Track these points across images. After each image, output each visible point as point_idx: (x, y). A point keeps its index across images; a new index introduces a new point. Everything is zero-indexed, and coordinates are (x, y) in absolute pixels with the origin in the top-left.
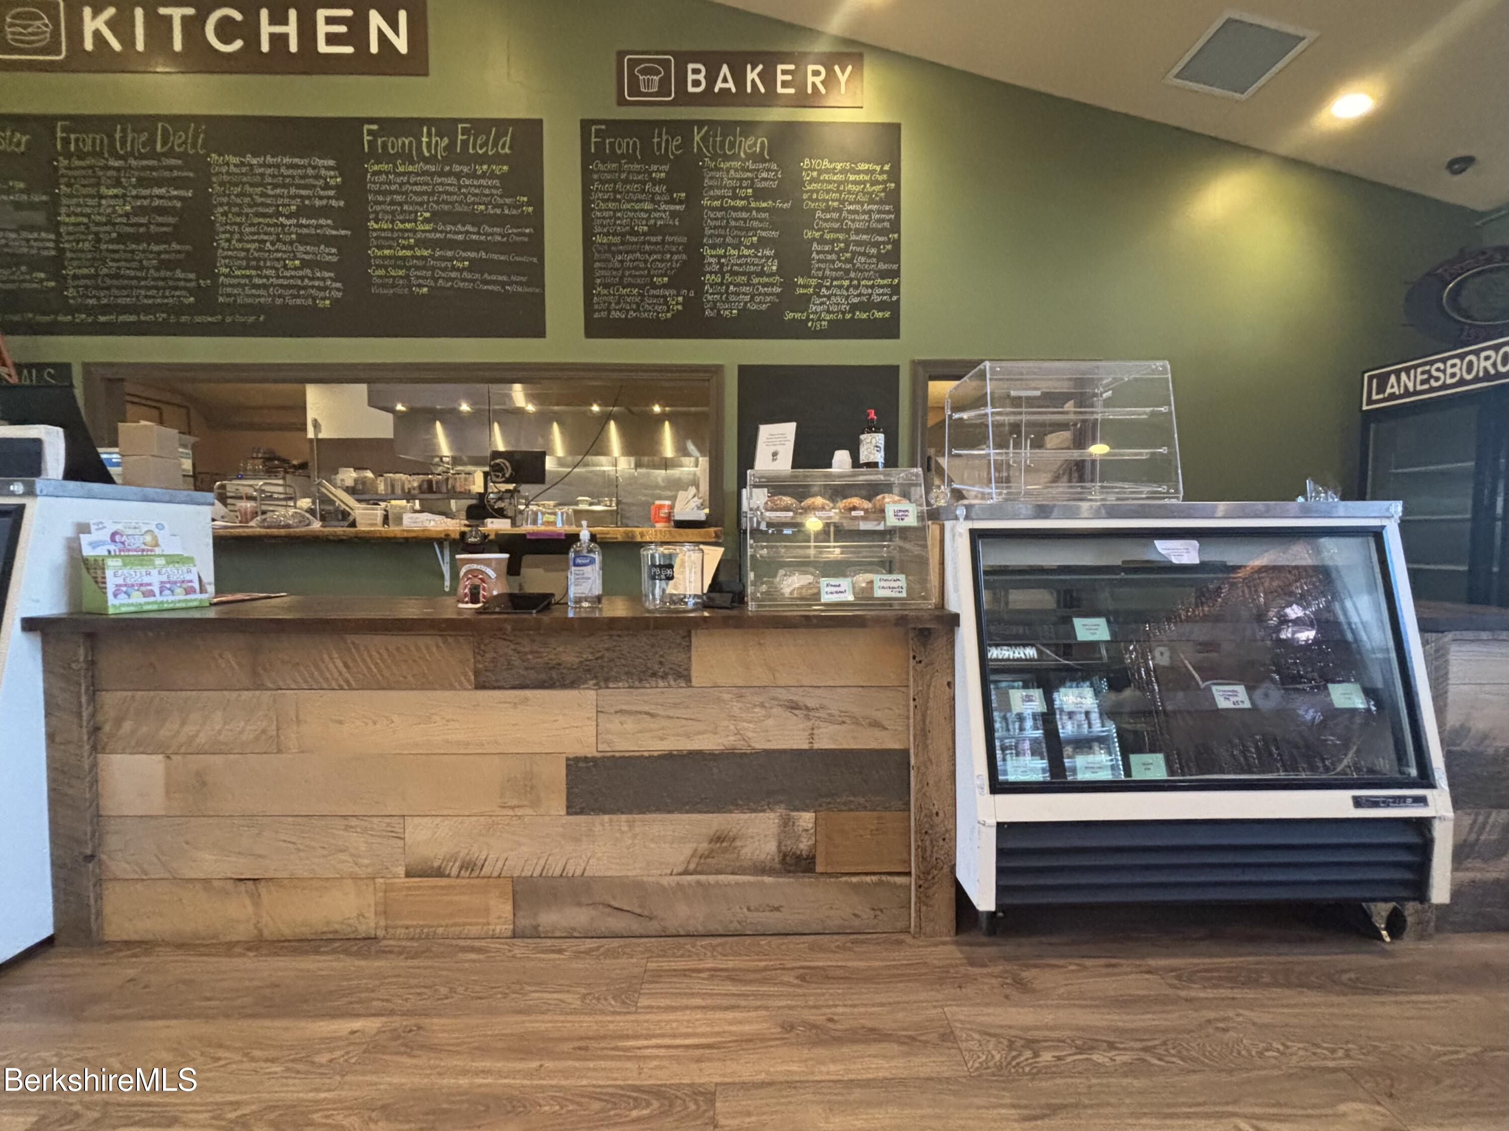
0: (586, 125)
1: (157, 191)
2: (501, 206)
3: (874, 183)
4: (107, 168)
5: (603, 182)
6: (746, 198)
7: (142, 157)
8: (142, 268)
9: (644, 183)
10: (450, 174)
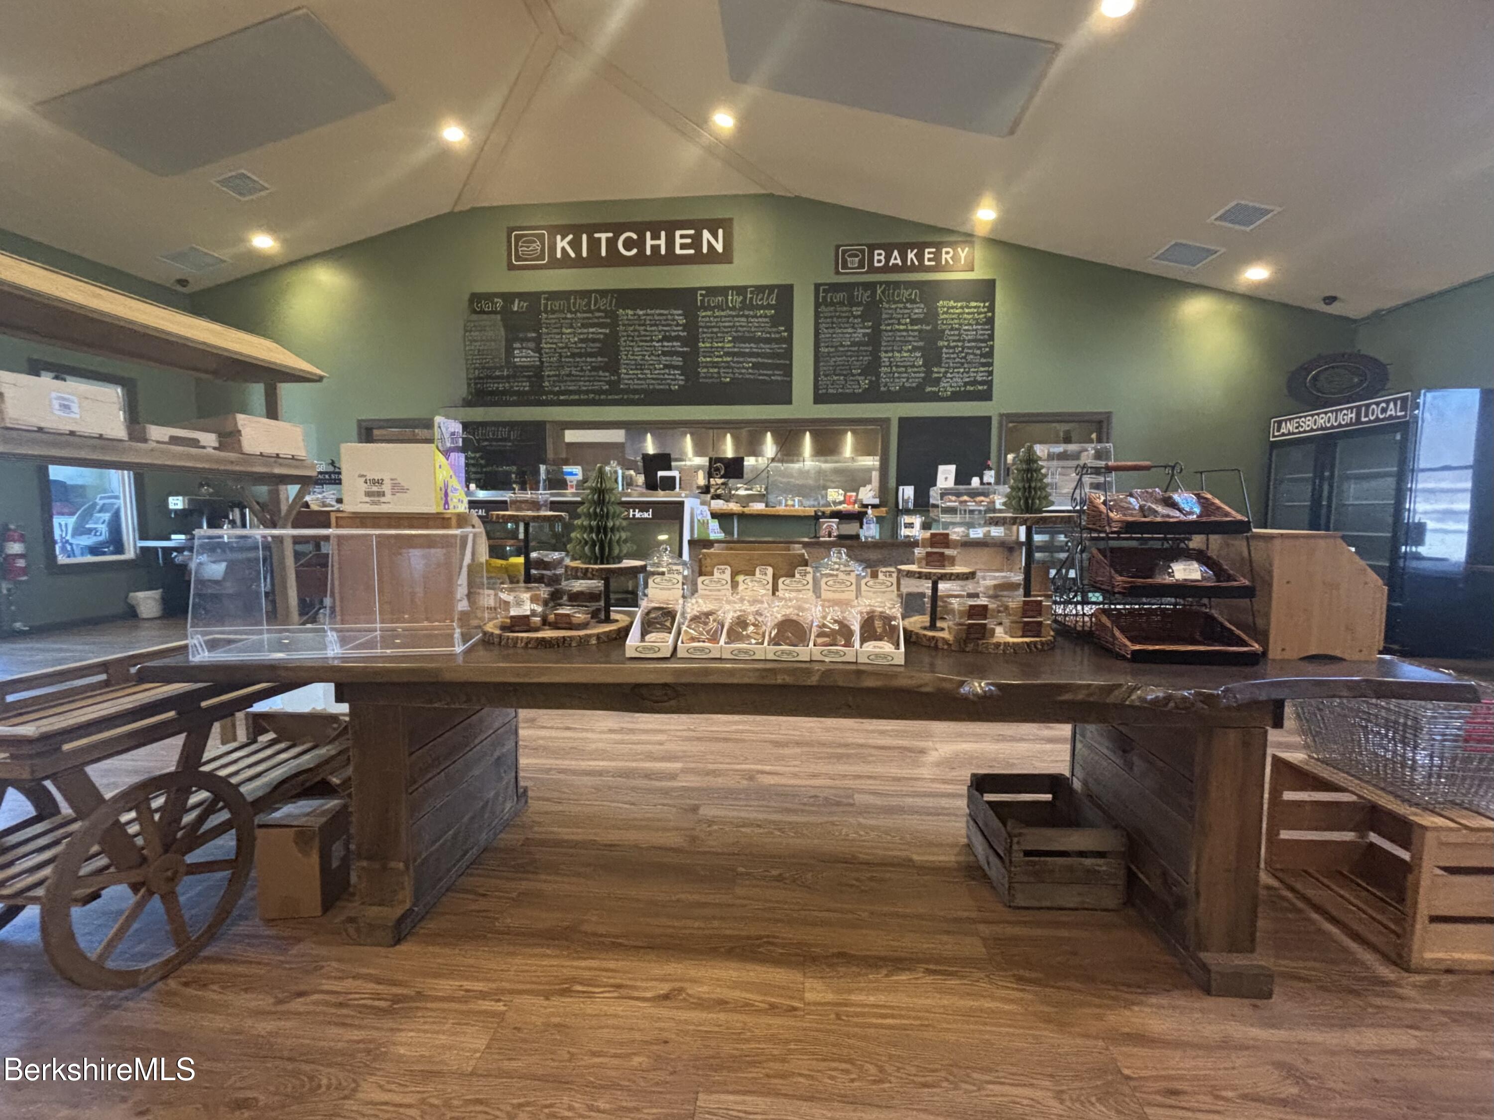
0: (817, 286)
1: (591, 330)
2: (770, 333)
3: (979, 313)
4: (565, 318)
5: (826, 318)
6: (906, 324)
7: (584, 312)
8: (582, 370)
9: (848, 317)
10: (743, 316)
